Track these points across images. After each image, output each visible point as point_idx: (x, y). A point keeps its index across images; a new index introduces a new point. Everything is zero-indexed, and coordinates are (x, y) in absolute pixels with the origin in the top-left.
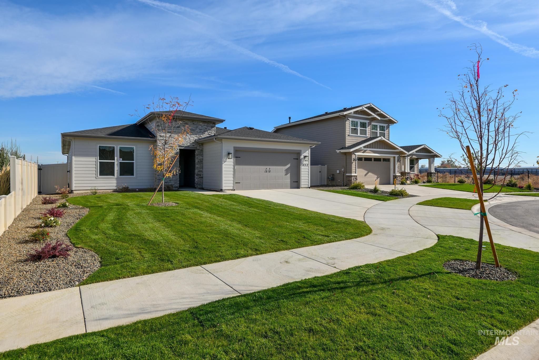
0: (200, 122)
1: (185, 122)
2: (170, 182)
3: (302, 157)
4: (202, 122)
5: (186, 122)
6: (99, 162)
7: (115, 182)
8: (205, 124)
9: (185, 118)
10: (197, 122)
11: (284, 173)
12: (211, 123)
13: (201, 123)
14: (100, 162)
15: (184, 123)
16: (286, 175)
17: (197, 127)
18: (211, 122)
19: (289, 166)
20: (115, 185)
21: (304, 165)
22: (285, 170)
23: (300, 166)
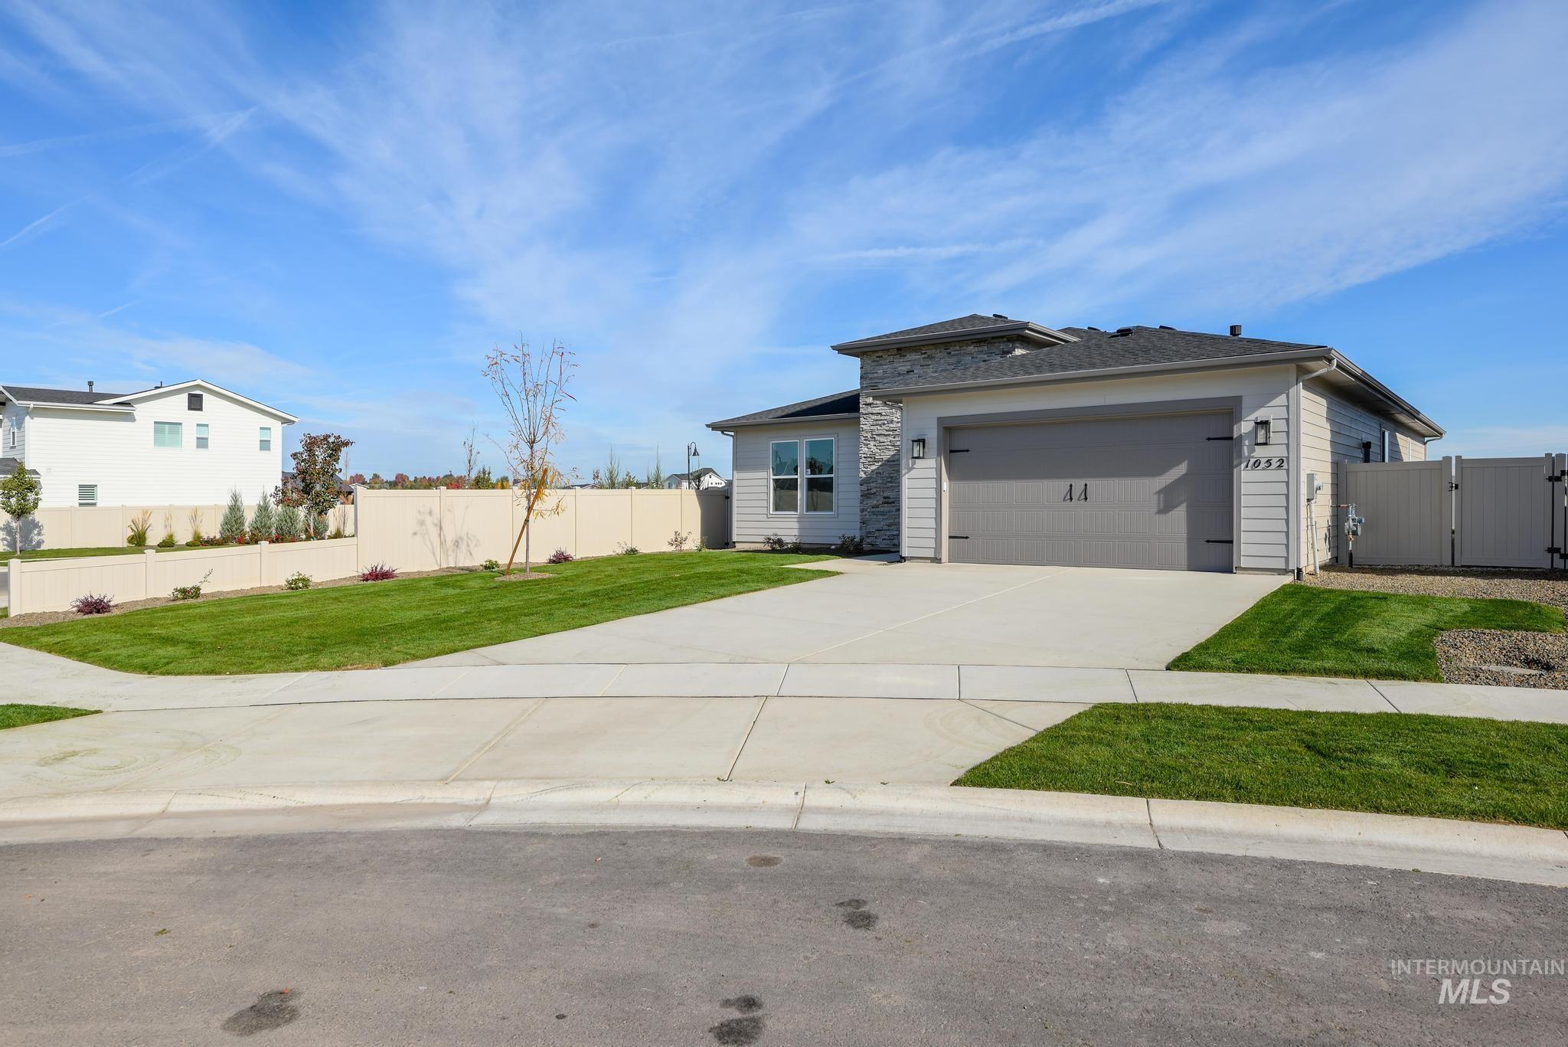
0: (967, 345)
1: (925, 353)
2: (887, 528)
3: (1245, 427)
4: (973, 343)
5: (929, 352)
6: (771, 481)
7: (796, 525)
8: (980, 349)
9: (923, 343)
10: (958, 348)
11: (1154, 502)
12: (1000, 342)
13: (971, 348)
14: (773, 479)
15: (924, 358)
16: (1166, 509)
17: (959, 362)
18: (1003, 337)
19: (1181, 470)
20: (796, 532)
21: (1257, 463)
22: (1159, 493)
23: (1231, 468)
